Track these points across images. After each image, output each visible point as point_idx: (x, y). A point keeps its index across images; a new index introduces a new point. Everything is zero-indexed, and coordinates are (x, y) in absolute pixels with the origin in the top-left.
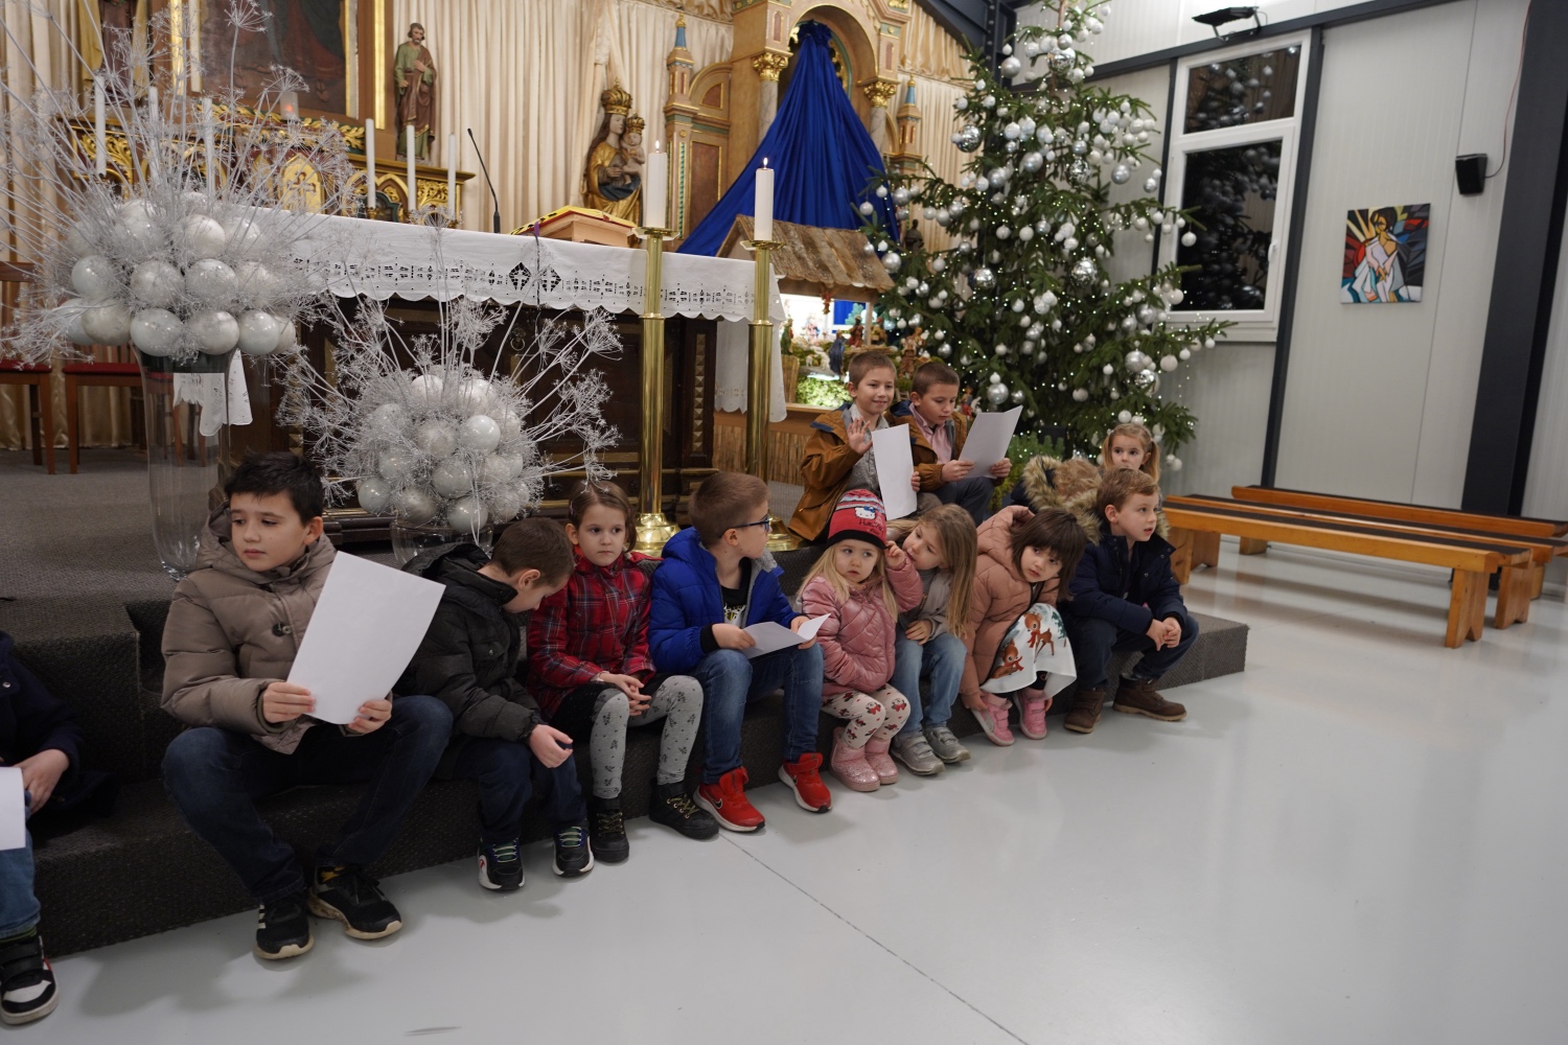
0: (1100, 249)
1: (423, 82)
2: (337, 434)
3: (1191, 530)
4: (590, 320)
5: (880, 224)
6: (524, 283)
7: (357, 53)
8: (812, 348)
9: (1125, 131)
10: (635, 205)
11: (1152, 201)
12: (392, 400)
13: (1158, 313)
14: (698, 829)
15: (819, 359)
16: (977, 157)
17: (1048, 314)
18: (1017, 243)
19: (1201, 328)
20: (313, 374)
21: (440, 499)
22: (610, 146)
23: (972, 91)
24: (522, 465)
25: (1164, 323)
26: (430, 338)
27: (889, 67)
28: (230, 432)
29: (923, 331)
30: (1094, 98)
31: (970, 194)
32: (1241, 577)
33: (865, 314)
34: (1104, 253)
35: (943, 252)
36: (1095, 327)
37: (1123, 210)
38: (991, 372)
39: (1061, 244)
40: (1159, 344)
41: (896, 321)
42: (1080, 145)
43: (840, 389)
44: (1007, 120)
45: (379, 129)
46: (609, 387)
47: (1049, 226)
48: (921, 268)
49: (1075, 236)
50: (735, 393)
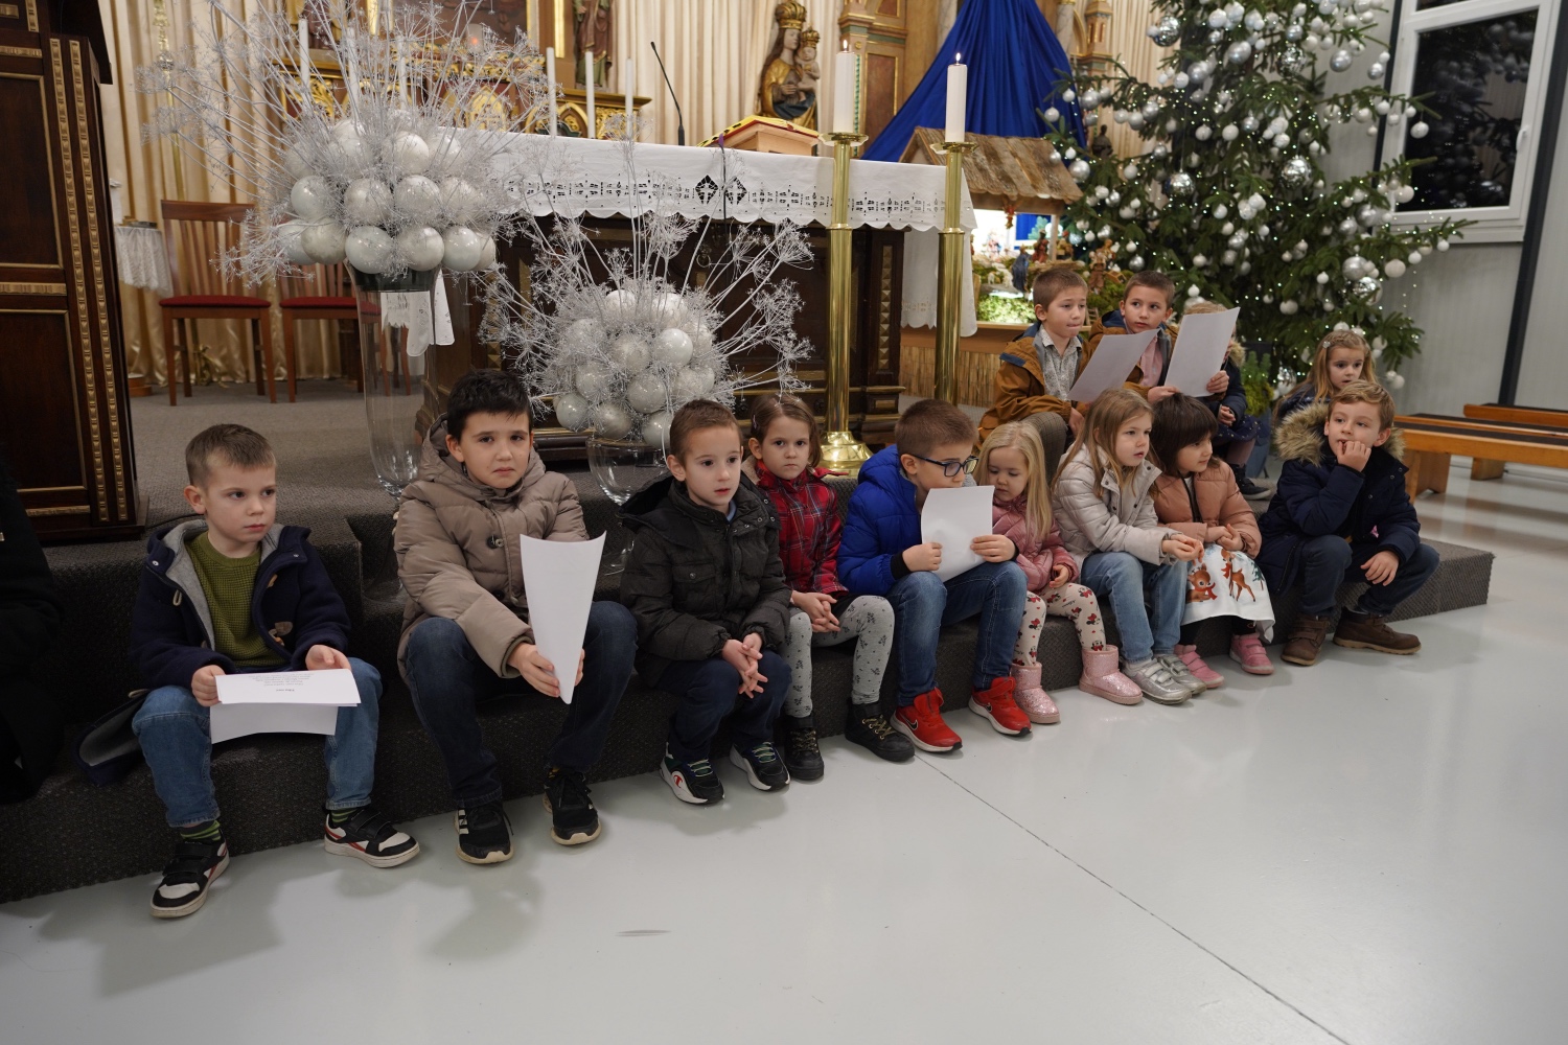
0: (1315, 145)
1: (600, 7)
2: (536, 350)
3: (1418, 452)
4: (779, 231)
5: (1067, 131)
6: (711, 196)
8: (994, 265)
9: (1346, 11)
10: (810, 120)
11: (1376, 90)
12: (588, 315)
13: (1381, 214)
14: (894, 751)
15: (1001, 277)
16: (1176, 52)
17: (1254, 219)
18: (1218, 144)
19: (1433, 229)
20: (512, 291)
21: (635, 414)
22: (784, 63)
24: (713, 380)
25: (1389, 224)
26: (622, 252)
28: (436, 352)
29: (1114, 244)
31: (1166, 92)
32: (1472, 504)
33: (1051, 228)
34: (1319, 151)
35: (1135, 158)
36: (1307, 233)
37: (1342, 101)
38: (1189, 284)
39: (1270, 142)
40: (1382, 248)
41: (1083, 234)
42: (1295, 30)
43: (1024, 306)
44: (1210, 8)
45: (560, 58)
46: (801, 297)
47: (1257, 123)
48: (1112, 175)
49: (1287, 132)
50: (921, 307)
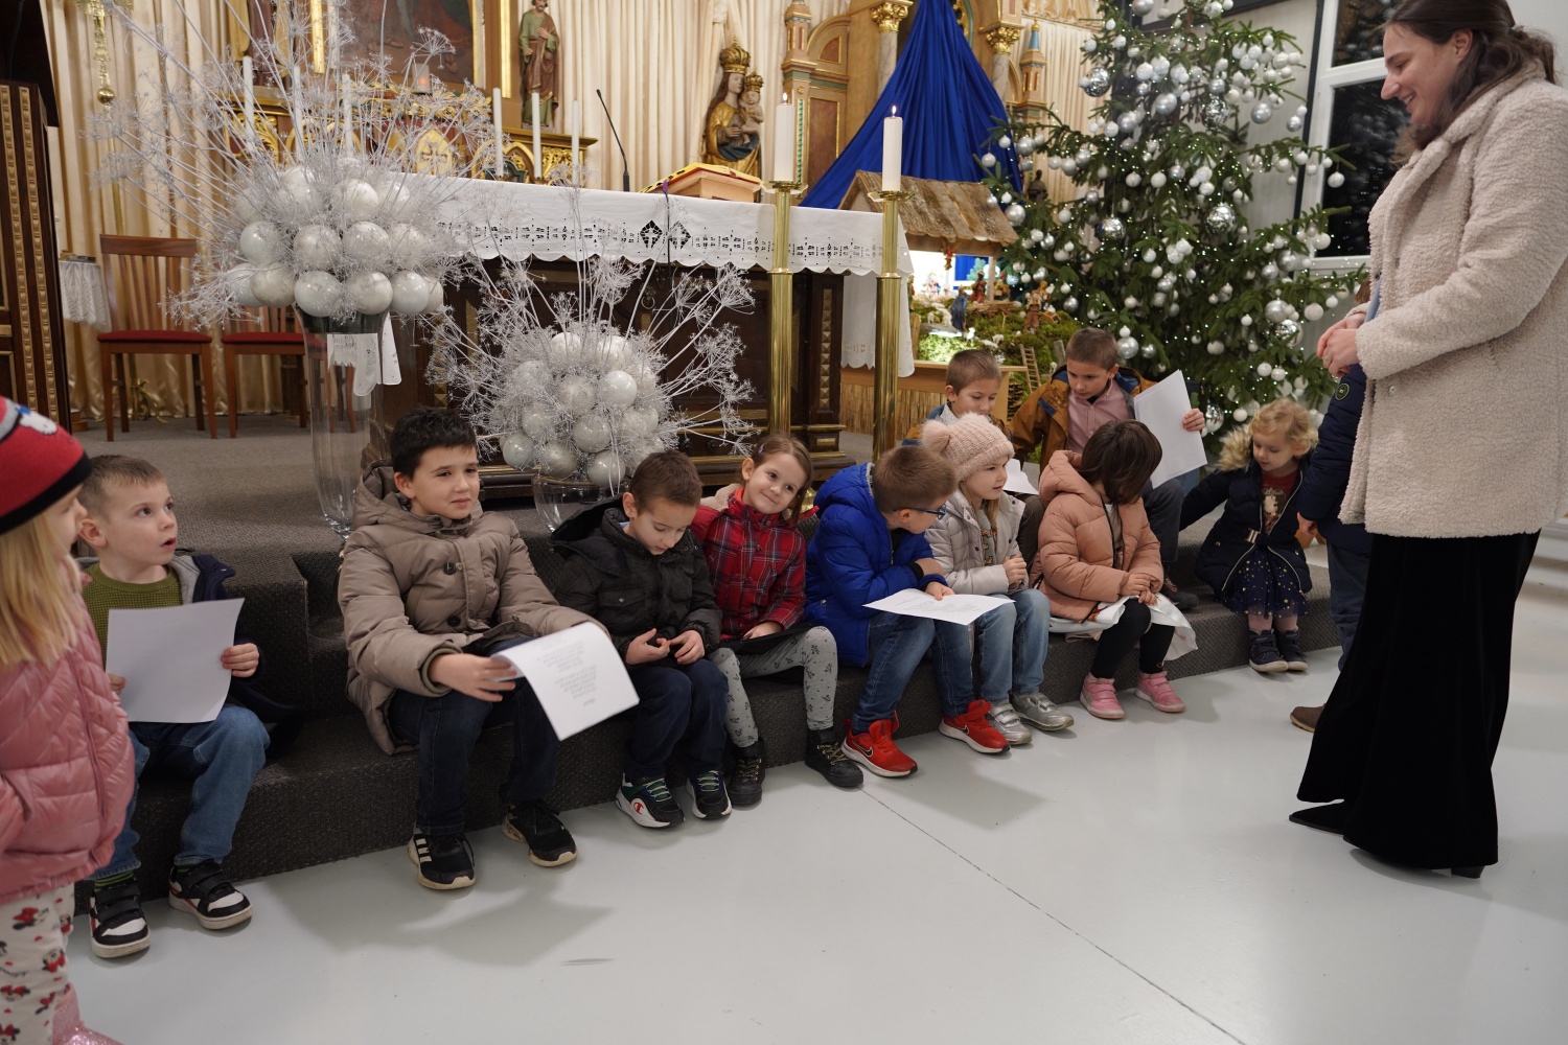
0: (1238, 193)
1: (547, 49)
2: (482, 390)
4: (721, 276)
5: (1003, 175)
6: (655, 241)
7: (484, 23)
8: (933, 305)
9: (1266, 66)
10: (754, 165)
11: (1295, 141)
12: (534, 357)
13: (1301, 260)
14: (846, 778)
16: (1106, 102)
17: (1182, 263)
18: (1147, 191)
19: (1349, 274)
20: (459, 333)
21: (580, 453)
22: (728, 106)
23: (1100, 32)
24: (657, 420)
25: (1308, 269)
26: (568, 296)
27: (1012, 11)
28: (383, 392)
29: (1049, 285)
30: (1233, 33)
31: (1098, 140)
33: (988, 269)
34: (1243, 198)
35: (1069, 203)
36: (1232, 277)
37: (1263, 151)
38: (1121, 325)
39: (1196, 190)
40: (1302, 292)
41: (1019, 275)
42: (1217, 84)
44: (1138, 61)
45: (506, 99)
46: (742, 341)
47: (1183, 171)
48: (1047, 219)
49: (1212, 181)
50: (860, 348)
